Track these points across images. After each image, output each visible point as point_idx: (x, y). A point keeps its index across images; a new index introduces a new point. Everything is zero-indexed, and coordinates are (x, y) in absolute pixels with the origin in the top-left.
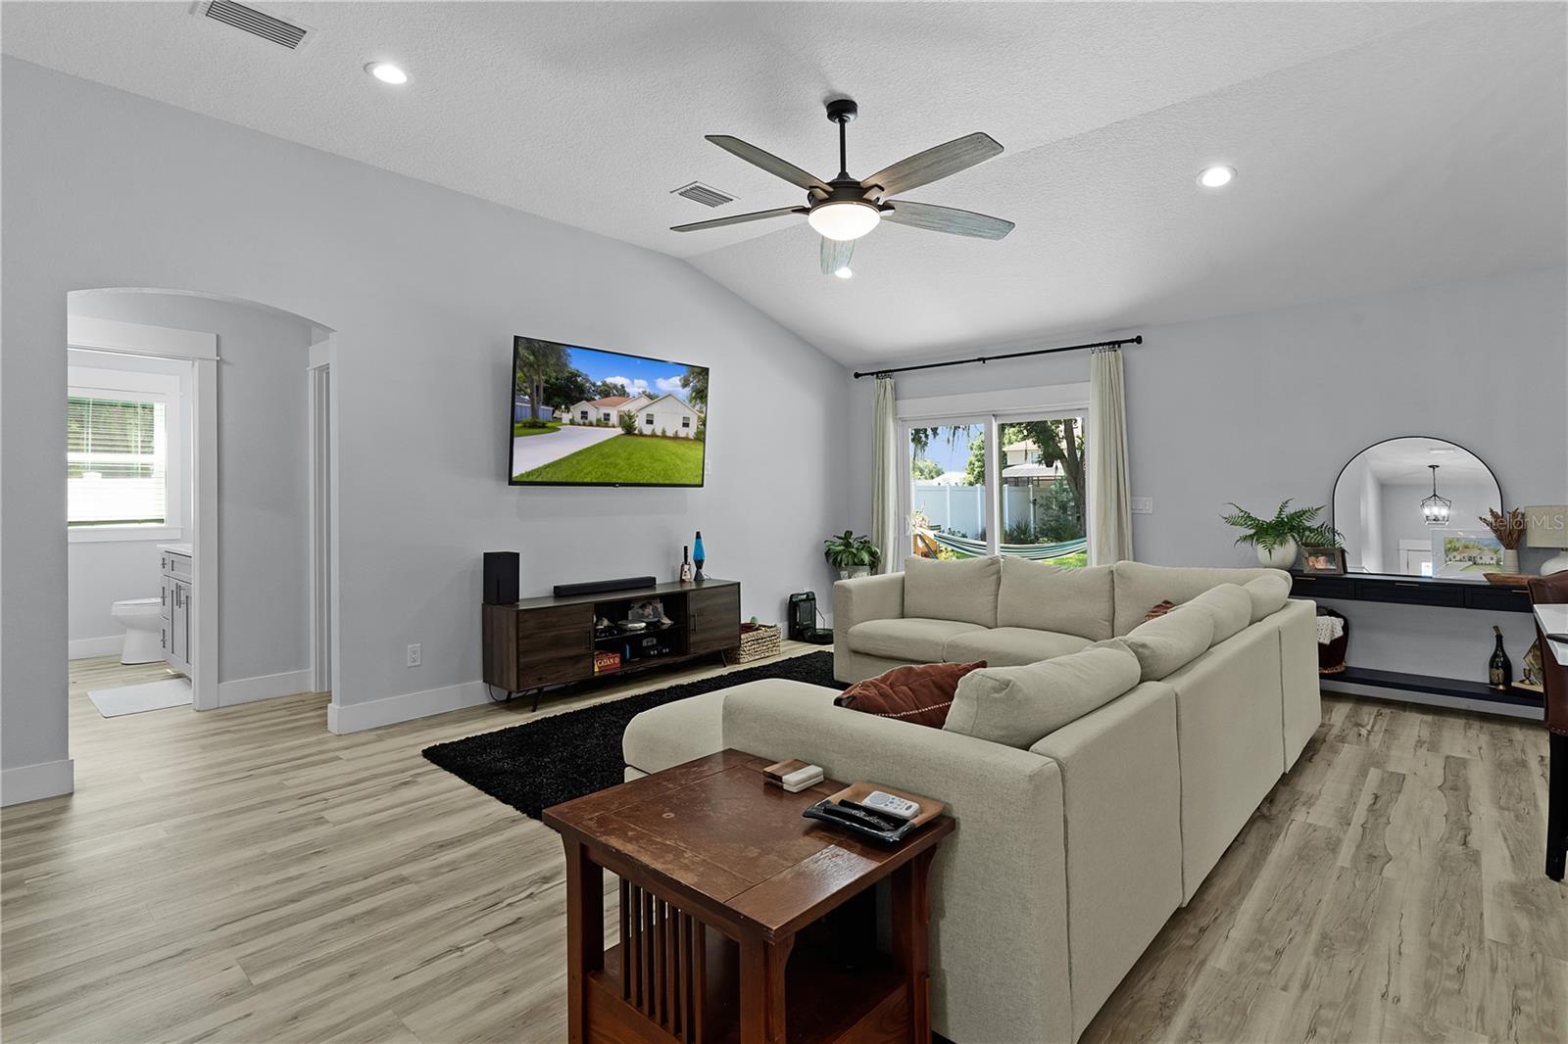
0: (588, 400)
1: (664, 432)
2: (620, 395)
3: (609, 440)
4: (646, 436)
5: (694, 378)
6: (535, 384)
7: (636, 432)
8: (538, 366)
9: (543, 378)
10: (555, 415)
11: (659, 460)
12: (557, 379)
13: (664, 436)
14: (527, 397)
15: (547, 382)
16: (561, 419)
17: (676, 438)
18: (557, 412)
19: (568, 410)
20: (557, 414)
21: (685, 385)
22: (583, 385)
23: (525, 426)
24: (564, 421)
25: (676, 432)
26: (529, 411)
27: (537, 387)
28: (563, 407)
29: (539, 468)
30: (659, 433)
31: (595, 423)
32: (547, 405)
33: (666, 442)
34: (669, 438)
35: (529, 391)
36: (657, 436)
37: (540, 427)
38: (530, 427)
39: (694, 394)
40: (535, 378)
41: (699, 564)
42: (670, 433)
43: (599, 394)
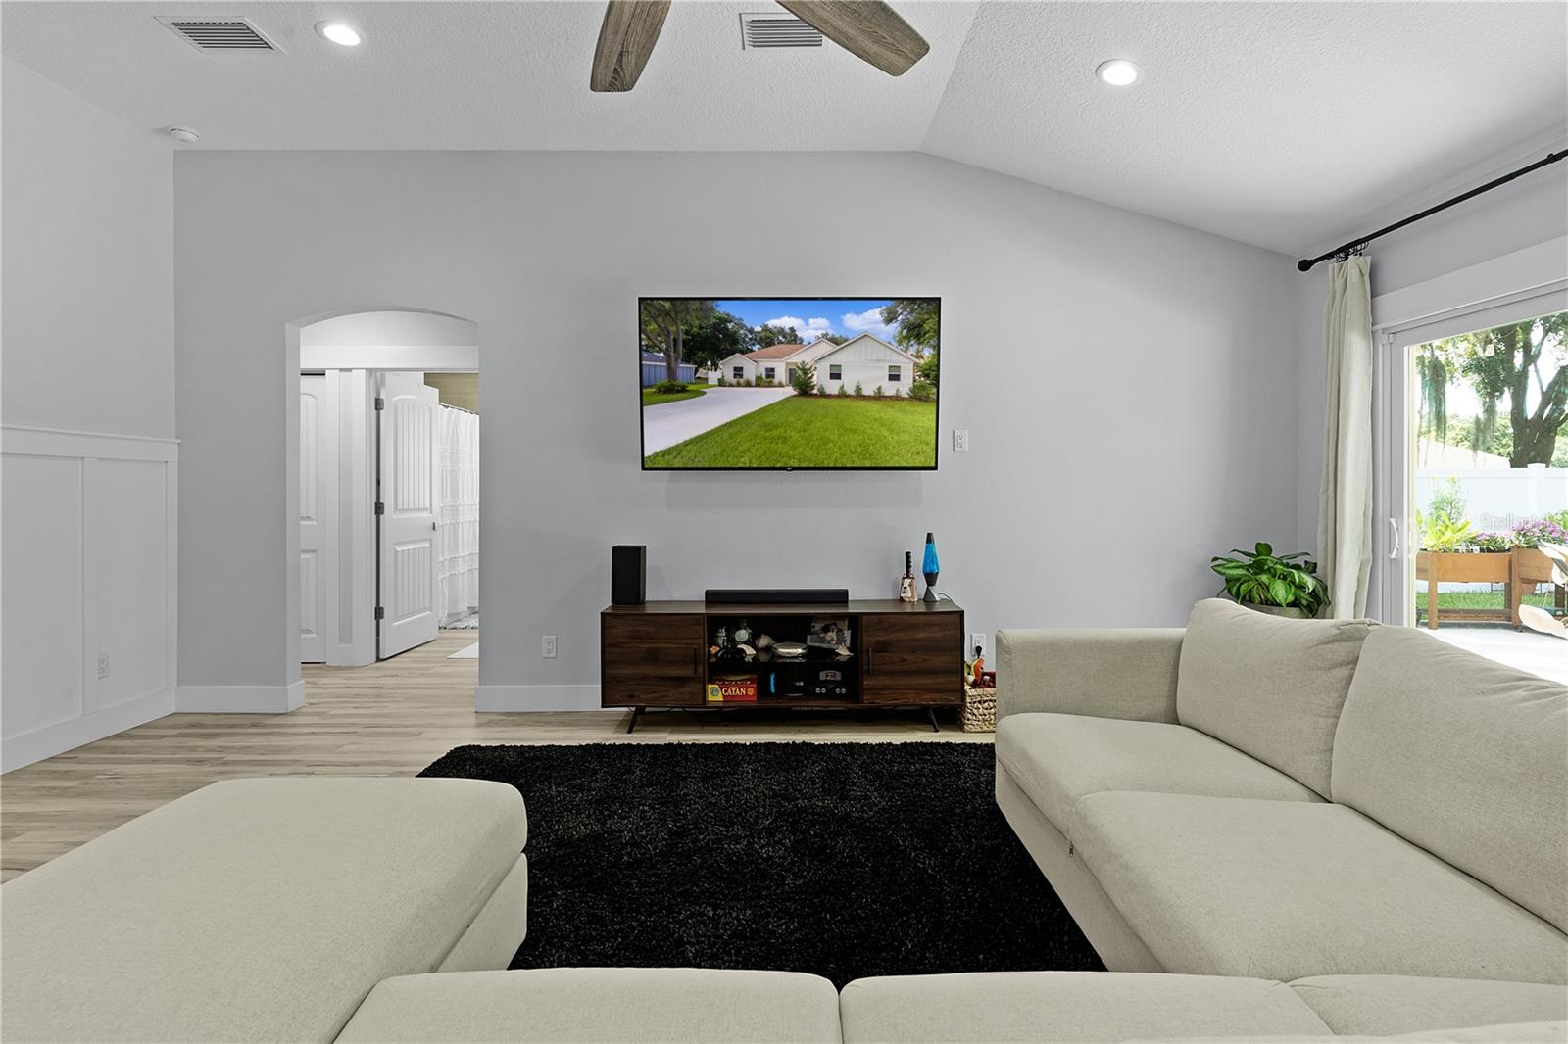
0: (743, 352)
1: (858, 389)
2: (789, 342)
3: (776, 404)
4: (829, 396)
5: (904, 309)
6: (672, 337)
7: (815, 391)
8: (676, 314)
9: (682, 327)
10: (697, 375)
11: (854, 431)
12: (701, 328)
13: (859, 395)
14: (662, 354)
15: (687, 332)
16: (706, 379)
17: (879, 397)
18: (701, 370)
19: (716, 367)
20: (701, 373)
21: (889, 321)
22: (736, 333)
23: (660, 391)
24: (710, 383)
25: (879, 389)
26: (664, 372)
27: (675, 340)
28: (709, 363)
29: (678, 445)
30: (851, 390)
31: (753, 382)
32: (688, 362)
33: (862, 403)
34: (869, 397)
35: (664, 346)
36: (848, 396)
37: (678, 391)
38: (665, 392)
39: (905, 331)
40: (673, 329)
41: (931, 578)
42: (868, 391)
43: (759, 343)
